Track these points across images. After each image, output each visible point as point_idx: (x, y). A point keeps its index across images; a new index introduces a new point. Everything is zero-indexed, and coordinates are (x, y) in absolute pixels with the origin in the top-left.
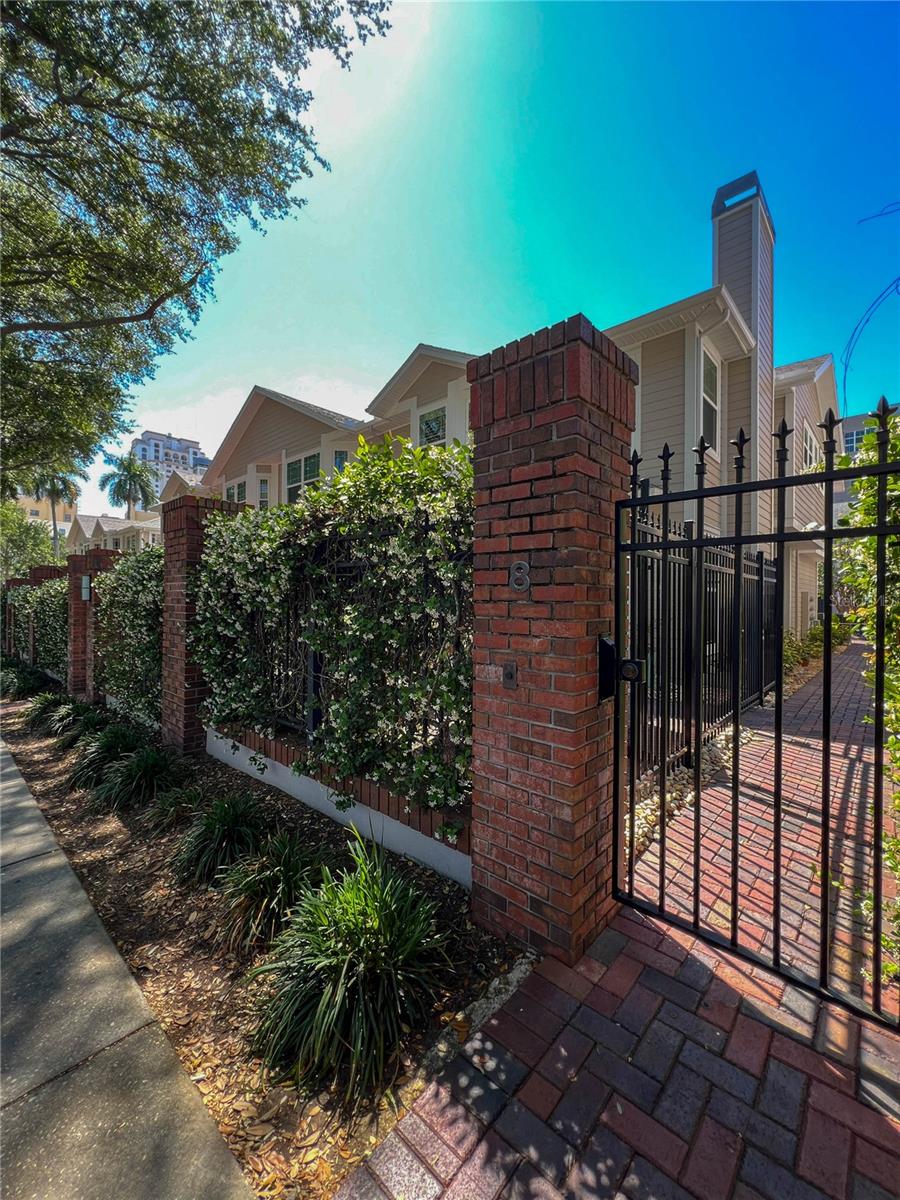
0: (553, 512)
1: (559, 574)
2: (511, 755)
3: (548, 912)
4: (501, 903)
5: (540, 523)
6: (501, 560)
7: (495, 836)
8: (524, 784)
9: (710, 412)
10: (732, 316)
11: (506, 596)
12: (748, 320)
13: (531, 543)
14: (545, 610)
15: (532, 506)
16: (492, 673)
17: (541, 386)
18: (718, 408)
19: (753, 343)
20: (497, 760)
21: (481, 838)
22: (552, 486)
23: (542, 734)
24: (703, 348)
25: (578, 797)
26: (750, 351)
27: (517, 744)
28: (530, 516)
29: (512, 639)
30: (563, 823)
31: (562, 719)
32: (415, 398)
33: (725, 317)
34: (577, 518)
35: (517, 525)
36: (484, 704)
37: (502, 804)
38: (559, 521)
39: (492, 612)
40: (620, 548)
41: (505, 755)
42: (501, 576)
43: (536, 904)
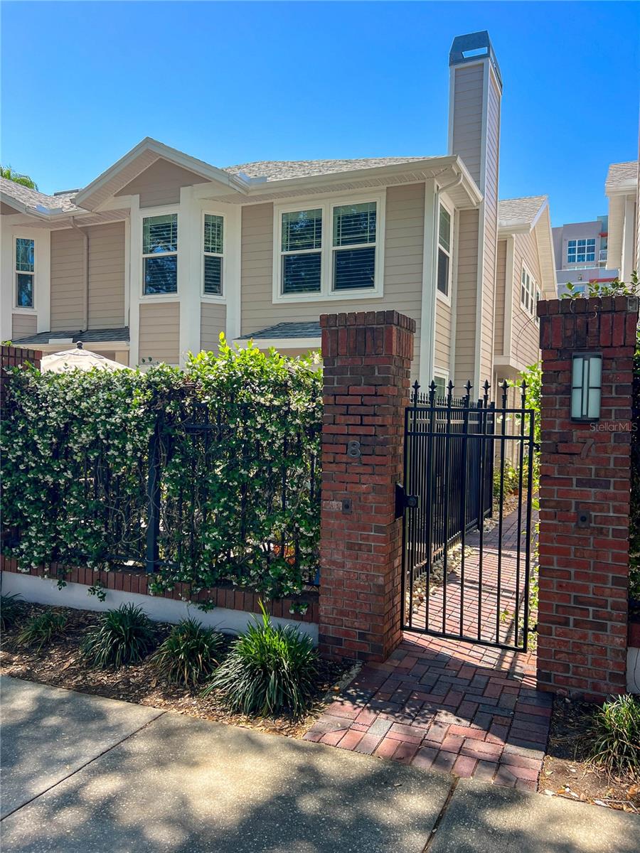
0: (375, 415)
1: (378, 449)
2: (347, 552)
3: (369, 637)
4: (338, 641)
5: (366, 420)
6: (342, 439)
7: (335, 602)
8: (355, 568)
9: (443, 259)
10: (464, 178)
11: (344, 460)
12: (478, 182)
13: (361, 431)
14: (369, 469)
15: (362, 410)
16: (336, 505)
17: (369, 343)
18: (450, 255)
19: (481, 197)
20: (338, 558)
21: (325, 607)
22: (375, 400)
23: (367, 538)
24: (440, 201)
25: (387, 571)
26: (478, 203)
27: (351, 546)
28: (361, 415)
29: (349, 486)
30: (379, 586)
31: (379, 529)
32: (139, 195)
33: (459, 180)
34: (389, 420)
35: (352, 420)
36: (329, 524)
37: (340, 583)
38: (379, 420)
39: (336, 469)
40: (406, 434)
41: (343, 553)
42: (342, 448)
43: (362, 636)
